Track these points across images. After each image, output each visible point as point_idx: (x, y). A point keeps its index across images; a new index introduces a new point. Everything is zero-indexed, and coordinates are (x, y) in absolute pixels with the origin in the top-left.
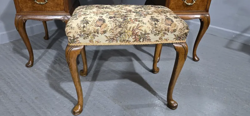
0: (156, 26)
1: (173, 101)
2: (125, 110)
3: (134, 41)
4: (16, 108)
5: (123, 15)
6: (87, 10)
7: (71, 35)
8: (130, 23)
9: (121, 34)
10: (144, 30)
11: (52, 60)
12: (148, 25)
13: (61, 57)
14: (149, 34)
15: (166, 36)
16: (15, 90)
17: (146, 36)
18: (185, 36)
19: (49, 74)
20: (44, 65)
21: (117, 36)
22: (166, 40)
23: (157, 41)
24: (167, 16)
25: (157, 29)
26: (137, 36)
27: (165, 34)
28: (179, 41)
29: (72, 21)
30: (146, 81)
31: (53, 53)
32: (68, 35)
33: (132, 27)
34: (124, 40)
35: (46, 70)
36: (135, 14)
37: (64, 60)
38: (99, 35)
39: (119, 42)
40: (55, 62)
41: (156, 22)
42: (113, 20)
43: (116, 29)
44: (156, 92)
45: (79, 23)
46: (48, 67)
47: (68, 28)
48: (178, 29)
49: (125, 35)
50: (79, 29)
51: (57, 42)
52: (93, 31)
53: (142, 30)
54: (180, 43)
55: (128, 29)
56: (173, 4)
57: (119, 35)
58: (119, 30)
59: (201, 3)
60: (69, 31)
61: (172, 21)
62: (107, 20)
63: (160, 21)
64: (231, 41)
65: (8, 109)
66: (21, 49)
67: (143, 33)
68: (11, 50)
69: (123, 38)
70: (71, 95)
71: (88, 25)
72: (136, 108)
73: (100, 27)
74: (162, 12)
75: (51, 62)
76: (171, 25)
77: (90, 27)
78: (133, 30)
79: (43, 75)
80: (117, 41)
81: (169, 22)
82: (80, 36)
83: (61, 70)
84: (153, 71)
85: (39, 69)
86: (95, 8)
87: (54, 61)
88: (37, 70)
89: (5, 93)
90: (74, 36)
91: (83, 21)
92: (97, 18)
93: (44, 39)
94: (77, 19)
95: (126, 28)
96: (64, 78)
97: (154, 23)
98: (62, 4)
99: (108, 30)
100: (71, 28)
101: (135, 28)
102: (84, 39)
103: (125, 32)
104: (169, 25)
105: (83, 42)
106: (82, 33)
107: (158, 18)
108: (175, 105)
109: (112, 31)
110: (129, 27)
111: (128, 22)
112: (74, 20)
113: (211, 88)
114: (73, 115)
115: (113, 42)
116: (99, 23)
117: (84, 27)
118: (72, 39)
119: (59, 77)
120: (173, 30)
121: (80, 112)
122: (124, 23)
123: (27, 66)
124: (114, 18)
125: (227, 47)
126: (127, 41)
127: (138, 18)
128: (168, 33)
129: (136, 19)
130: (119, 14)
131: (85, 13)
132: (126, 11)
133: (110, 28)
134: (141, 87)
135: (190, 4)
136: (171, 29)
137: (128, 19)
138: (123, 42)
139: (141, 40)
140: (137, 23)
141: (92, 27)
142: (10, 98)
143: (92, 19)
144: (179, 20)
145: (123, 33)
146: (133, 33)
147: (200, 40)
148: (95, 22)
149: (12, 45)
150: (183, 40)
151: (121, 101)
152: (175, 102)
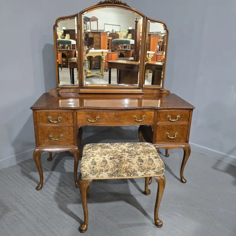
0: (142, 166)
1: (159, 220)
2: (121, 228)
3: (127, 176)
4: (34, 227)
5: (119, 156)
6: (94, 150)
7: (85, 173)
8: (124, 164)
9: (118, 171)
10: (133, 169)
11: (57, 182)
12: (136, 165)
13: (65, 180)
14: (137, 171)
15: (149, 173)
16: (31, 212)
17: (135, 172)
18: (162, 172)
19: (56, 196)
20: (51, 187)
21: (115, 173)
22: (149, 175)
23: (143, 175)
24: (150, 157)
25: (142, 168)
26: (128, 173)
27: (148, 171)
28: (158, 175)
29: (85, 162)
30: (139, 202)
31: (57, 175)
32: (82, 173)
33: (125, 167)
34: (120, 176)
35: (53, 192)
36: (127, 154)
37: (67, 183)
38: (103, 173)
39: (116, 177)
40: (60, 185)
41: (141, 163)
42: (112, 161)
43: (115, 168)
44: (147, 212)
45: (90, 164)
46: (55, 190)
47: (83, 168)
48: (156, 168)
49: (121, 173)
50: (90, 169)
51: (60, 163)
52: (99, 171)
53: (132, 169)
54: (159, 177)
55: (123, 168)
56: (159, 138)
57: (116, 172)
58: (117, 169)
59: (181, 136)
60: (83, 170)
61: (153, 161)
62: (108, 161)
63: (144, 162)
64: (219, 161)
65: (28, 228)
66: (29, 172)
67: (133, 171)
68: (20, 172)
69: (119, 174)
70: (77, 215)
71: (96, 166)
72: (130, 227)
73: (104, 167)
74: (147, 152)
75: (56, 185)
76: (151, 165)
77: (97, 167)
78: (126, 169)
79: (52, 197)
80: (115, 176)
81: (150, 162)
82: (90, 173)
83: (66, 192)
84: (145, 193)
85: (47, 192)
86: (99, 148)
87: (60, 183)
88: (46, 193)
89: (23, 214)
90: (86, 174)
91: (92, 162)
92: (102, 159)
93: (48, 161)
94: (88, 160)
95: (121, 167)
96: (69, 200)
97: (140, 163)
98: (72, 140)
99: (110, 169)
100: (85, 168)
101: (127, 168)
102: (93, 175)
103: (120, 170)
104: (150, 165)
105: (92, 177)
106: (92, 172)
107: (143, 159)
108: (160, 224)
109: (112, 170)
110: (123, 167)
111: (123, 163)
112: (86, 161)
113: (193, 209)
114: (80, 232)
115: (112, 177)
116: (103, 164)
117: (93, 167)
118: (85, 175)
119: (65, 199)
120: (153, 168)
121: (86, 230)
122: (120, 164)
123: (37, 189)
124: (113, 159)
125: (215, 167)
126: (122, 176)
127: (130, 158)
128: (150, 170)
129: (128, 159)
130: (116, 155)
131: (93, 154)
132: (121, 151)
133: (111, 168)
134: (135, 208)
135: (172, 138)
136: (152, 167)
137: (123, 160)
138: (119, 177)
139: (132, 175)
140: (129, 163)
141: (98, 167)
142: (28, 219)
143: (99, 160)
144: (158, 160)
145: (119, 171)
146: (126, 171)
147: (185, 165)
148: (101, 163)
149: (19, 168)
150: (161, 174)
151: (118, 221)
152: (161, 222)
